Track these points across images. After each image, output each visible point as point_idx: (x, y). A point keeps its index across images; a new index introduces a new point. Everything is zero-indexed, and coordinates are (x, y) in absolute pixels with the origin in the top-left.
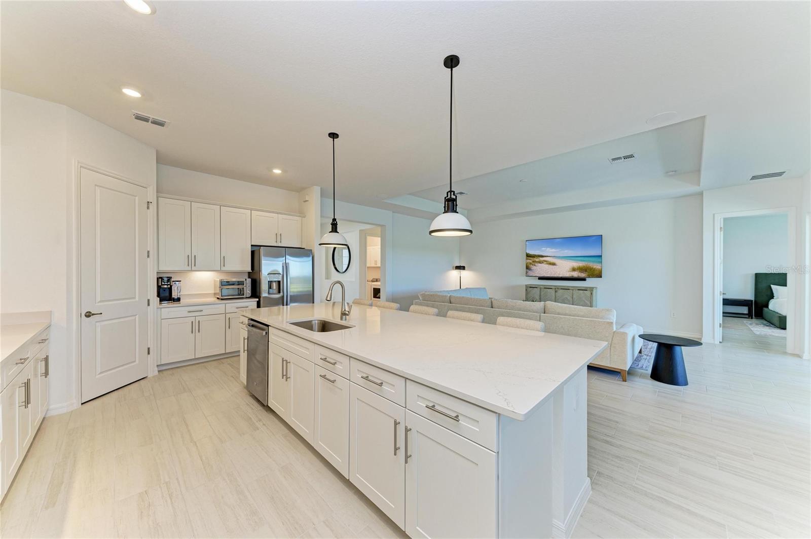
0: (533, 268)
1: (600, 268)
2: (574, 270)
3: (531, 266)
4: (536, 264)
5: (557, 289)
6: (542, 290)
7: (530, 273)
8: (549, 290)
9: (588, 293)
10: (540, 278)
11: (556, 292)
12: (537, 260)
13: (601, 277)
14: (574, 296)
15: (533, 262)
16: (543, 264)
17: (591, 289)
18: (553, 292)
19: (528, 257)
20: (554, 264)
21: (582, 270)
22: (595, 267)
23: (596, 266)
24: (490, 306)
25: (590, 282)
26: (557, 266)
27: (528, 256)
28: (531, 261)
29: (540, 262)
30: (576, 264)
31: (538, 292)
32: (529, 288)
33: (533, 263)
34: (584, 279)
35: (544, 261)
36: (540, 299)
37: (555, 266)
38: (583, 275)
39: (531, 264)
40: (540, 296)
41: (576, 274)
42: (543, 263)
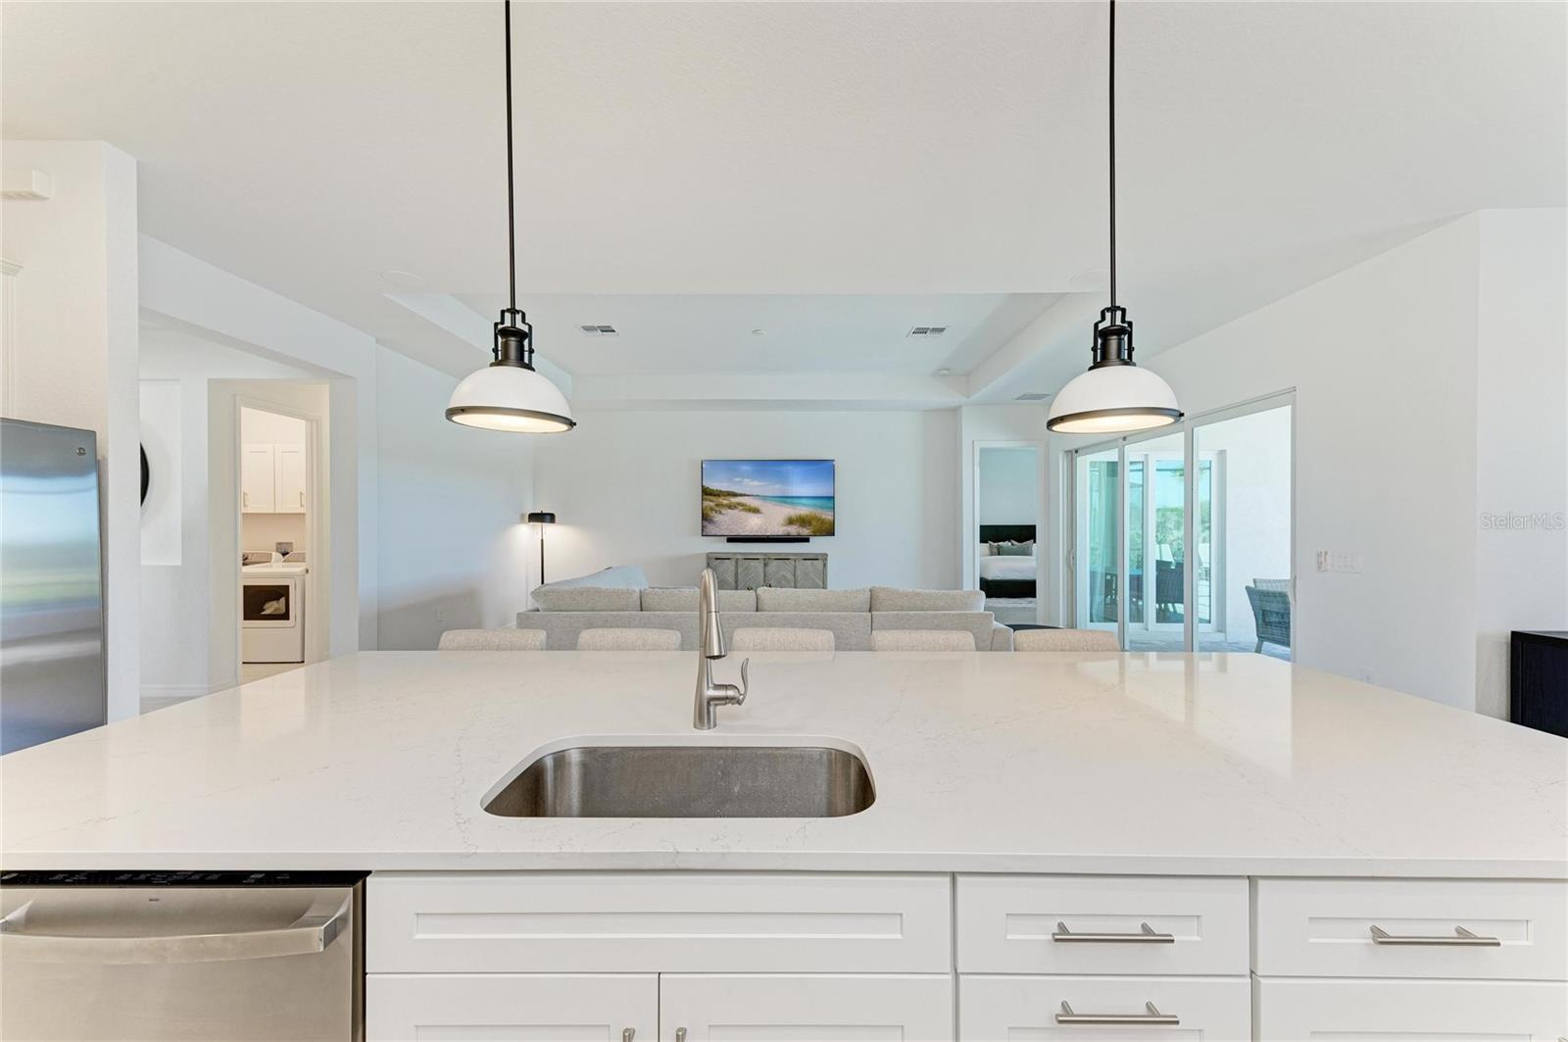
0: (718, 518)
1: (831, 518)
2: (791, 522)
3: (713, 514)
4: (723, 511)
5: (767, 559)
6: (740, 563)
7: (711, 529)
8: (752, 563)
9: (819, 564)
10: (731, 540)
11: (765, 565)
12: (725, 502)
13: (833, 535)
14: (798, 572)
15: (717, 505)
16: (736, 511)
17: (824, 557)
18: (759, 565)
19: (707, 494)
20: (756, 511)
21: (803, 521)
22: (823, 516)
23: (827, 516)
24: (755, 608)
25: (817, 545)
26: (764, 516)
27: (706, 492)
28: (712, 504)
29: (730, 507)
30: (792, 512)
31: (733, 568)
32: (713, 560)
33: (717, 509)
34: (806, 540)
35: (739, 504)
36: (736, 581)
37: (759, 515)
38: (805, 532)
39: (712, 509)
40: (736, 574)
41: (794, 530)
42: (736, 507)
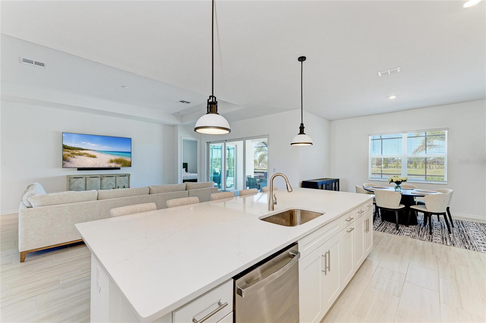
0: (72, 159)
1: (130, 160)
2: (112, 161)
3: (70, 158)
4: (76, 156)
5: (102, 177)
6: (87, 179)
7: (68, 164)
8: (94, 179)
9: (127, 178)
10: (79, 169)
11: (101, 179)
12: (76, 152)
13: (131, 166)
14: (117, 181)
15: (72, 154)
16: (83, 157)
17: (129, 175)
18: (98, 180)
19: (65, 148)
20: (94, 157)
21: (118, 161)
22: (127, 160)
23: (128, 159)
25: (124, 170)
26: (98, 159)
27: (65, 147)
28: (69, 153)
29: (80, 155)
30: (113, 158)
31: (84, 182)
32: (70, 179)
33: (72, 155)
34: (119, 169)
35: (85, 154)
36: (86, 187)
37: (95, 159)
38: (118, 166)
39: (69, 155)
40: (86, 184)
41: (113, 165)
42: (83, 155)
